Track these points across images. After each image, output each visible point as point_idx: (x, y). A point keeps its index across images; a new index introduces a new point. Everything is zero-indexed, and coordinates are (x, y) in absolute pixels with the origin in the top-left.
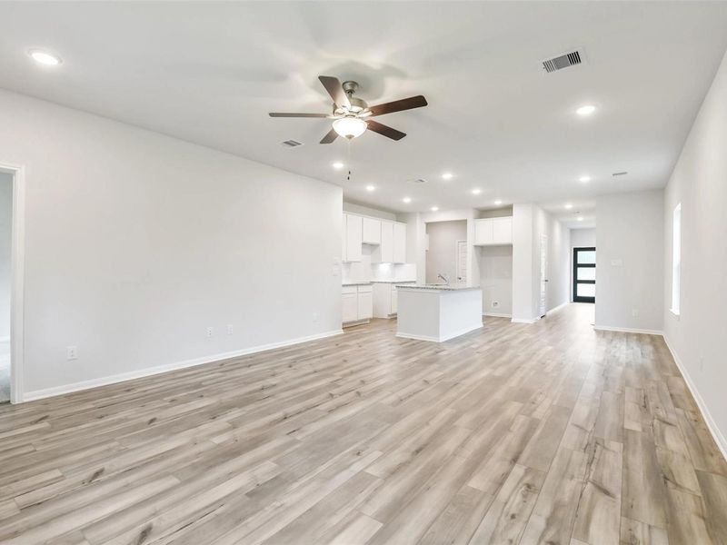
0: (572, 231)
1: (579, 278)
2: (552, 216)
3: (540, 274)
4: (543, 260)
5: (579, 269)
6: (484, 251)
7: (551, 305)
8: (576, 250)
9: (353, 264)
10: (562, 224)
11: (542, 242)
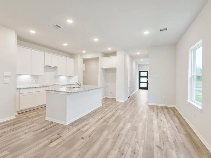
0: (139, 65)
1: (141, 81)
2: (133, 58)
3: (128, 81)
4: (129, 75)
5: (141, 78)
6: (106, 71)
7: (132, 92)
8: (140, 72)
9: (40, 76)
10: (136, 62)
11: (129, 68)
